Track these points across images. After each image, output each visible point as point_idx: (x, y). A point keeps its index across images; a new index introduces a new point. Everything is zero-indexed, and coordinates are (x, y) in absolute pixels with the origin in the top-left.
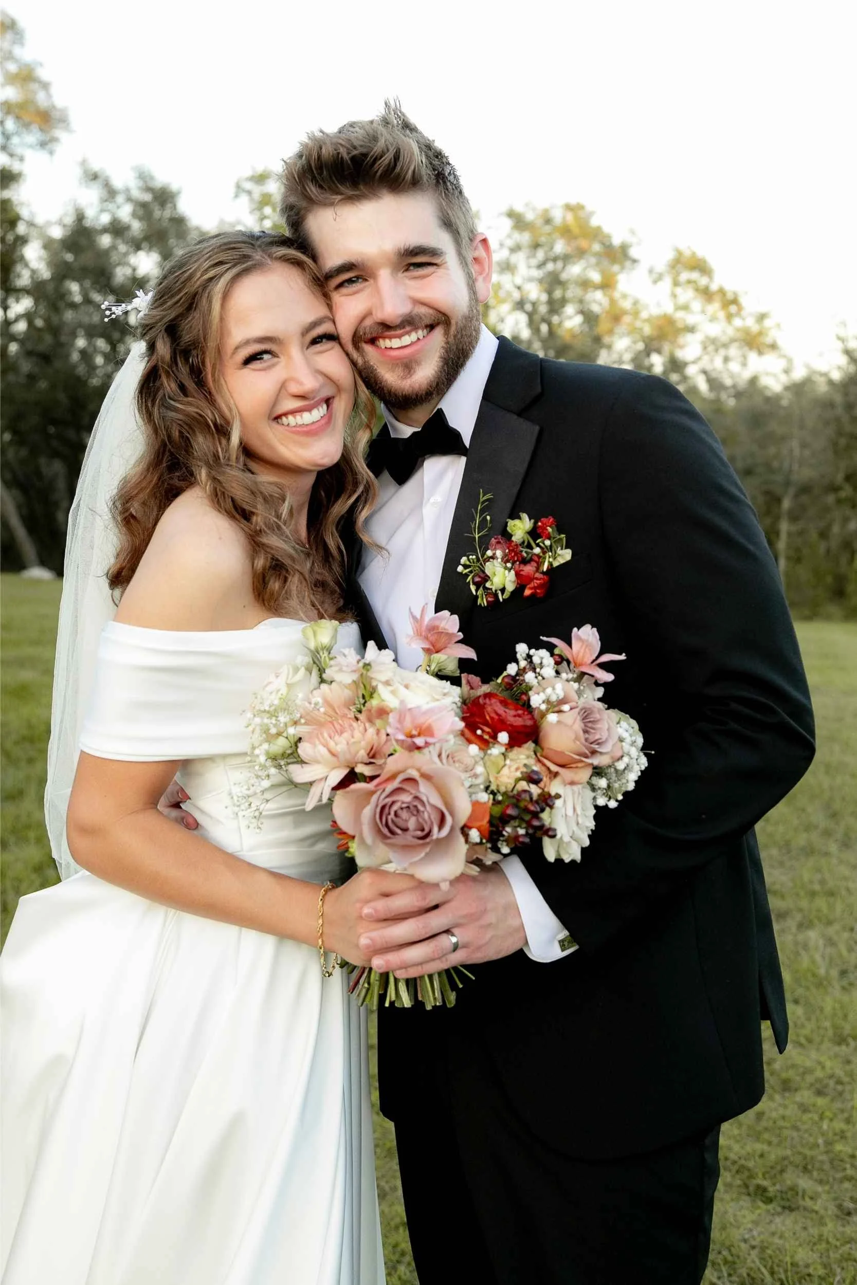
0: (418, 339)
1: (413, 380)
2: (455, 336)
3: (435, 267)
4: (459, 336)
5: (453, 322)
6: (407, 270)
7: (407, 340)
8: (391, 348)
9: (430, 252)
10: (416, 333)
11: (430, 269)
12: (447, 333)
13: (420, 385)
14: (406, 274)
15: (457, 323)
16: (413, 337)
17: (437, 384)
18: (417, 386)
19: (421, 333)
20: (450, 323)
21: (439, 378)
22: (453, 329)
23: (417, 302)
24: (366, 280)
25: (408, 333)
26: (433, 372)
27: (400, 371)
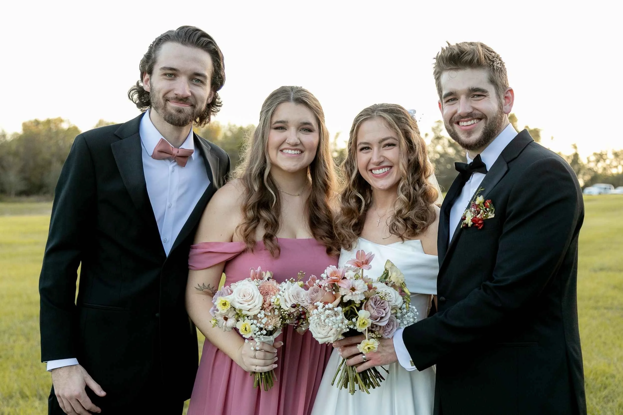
0: (474, 123)
1: (470, 138)
2: (489, 124)
3: (484, 97)
4: (491, 124)
5: (488, 118)
6: (473, 97)
7: (469, 123)
8: (463, 126)
9: (481, 91)
10: (474, 121)
11: (482, 97)
12: (486, 123)
13: (472, 141)
14: (472, 98)
15: (490, 119)
16: (472, 122)
17: (479, 141)
18: (471, 141)
19: (475, 121)
20: (487, 118)
21: (480, 139)
22: (488, 121)
23: (474, 109)
24: (458, 100)
25: (470, 120)
26: (479, 137)
27: (466, 135)
